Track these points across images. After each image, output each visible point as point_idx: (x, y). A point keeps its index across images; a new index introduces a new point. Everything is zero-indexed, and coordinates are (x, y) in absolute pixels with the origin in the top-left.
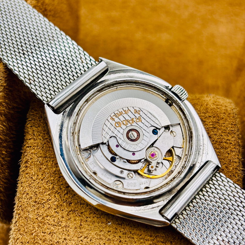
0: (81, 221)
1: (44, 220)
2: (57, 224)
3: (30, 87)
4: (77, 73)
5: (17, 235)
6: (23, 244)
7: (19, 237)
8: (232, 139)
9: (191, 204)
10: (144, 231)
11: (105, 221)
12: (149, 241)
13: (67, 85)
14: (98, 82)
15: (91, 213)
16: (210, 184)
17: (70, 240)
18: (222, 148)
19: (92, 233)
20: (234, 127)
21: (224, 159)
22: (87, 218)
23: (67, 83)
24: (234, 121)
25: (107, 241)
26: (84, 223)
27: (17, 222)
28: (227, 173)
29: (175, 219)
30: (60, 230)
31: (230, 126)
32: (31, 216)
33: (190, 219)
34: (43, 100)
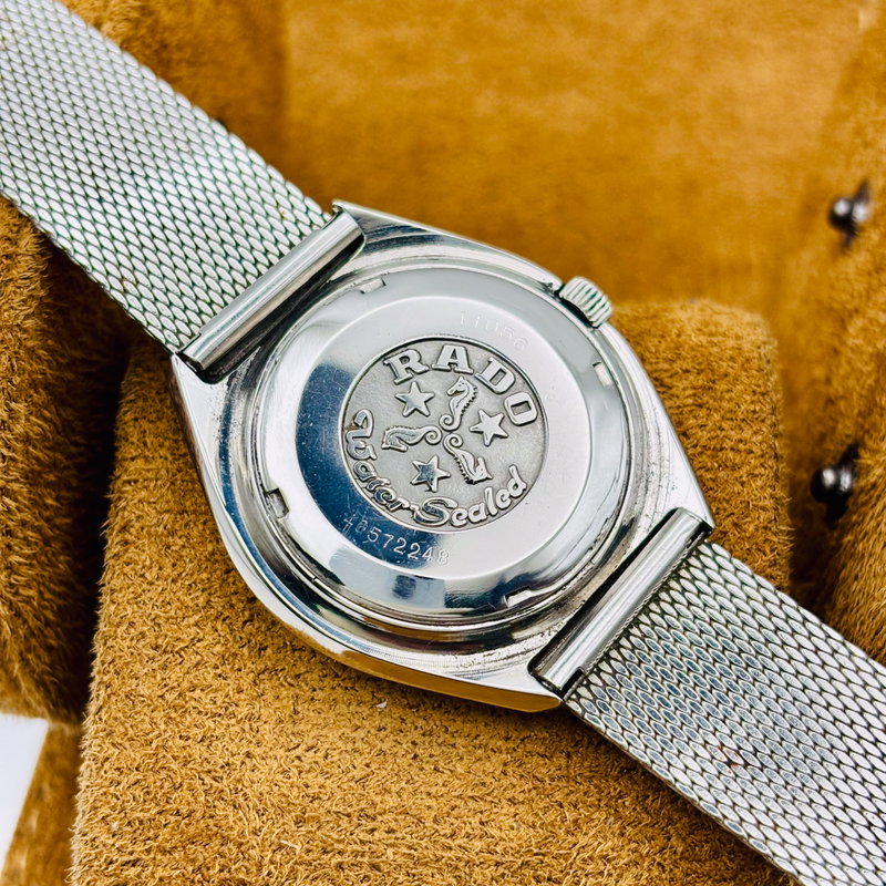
0: (297, 701)
1: (184, 699)
2: (222, 712)
3: (126, 304)
4: (266, 252)
5: (103, 749)
6: (122, 772)
7: (110, 752)
8: (754, 439)
9: (624, 642)
10: (486, 725)
11: (367, 697)
12: (501, 752)
13: (237, 294)
14: (333, 278)
15: (326, 676)
16: (681, 580)
17: (263, 759)
18: (723, 465)
19: (330, 735)
20: (759, 401)
21: (727, 501)
22: (315, 690)
23: (237, 287)
24: (761, 382)
25: (375, 758)
26: (306, 705)
27: (104, 710)
28: (737, 543)
29: (578, 687)
30: (232, 729)
31: (748, 398)
32: (144, 690)
33: (621, 686)
34: (167, 341)
